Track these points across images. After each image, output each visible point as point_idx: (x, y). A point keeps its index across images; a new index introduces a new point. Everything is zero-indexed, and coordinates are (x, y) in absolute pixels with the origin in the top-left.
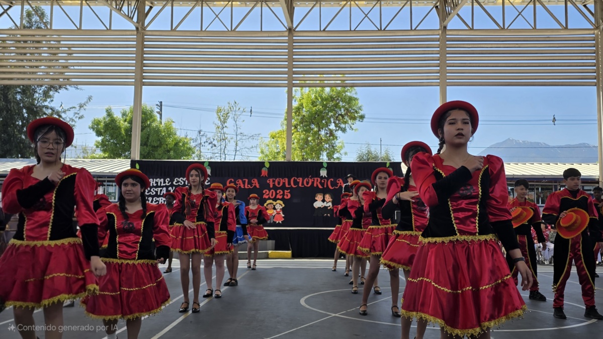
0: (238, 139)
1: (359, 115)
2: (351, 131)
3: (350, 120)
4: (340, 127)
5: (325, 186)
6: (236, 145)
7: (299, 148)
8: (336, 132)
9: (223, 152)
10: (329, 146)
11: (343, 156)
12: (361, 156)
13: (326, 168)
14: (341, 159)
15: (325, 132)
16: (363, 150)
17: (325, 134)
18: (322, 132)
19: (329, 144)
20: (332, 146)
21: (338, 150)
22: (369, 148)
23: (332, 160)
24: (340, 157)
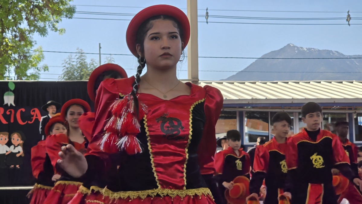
1: (66, 7)
2: (53, 32)
3: (53, 14)
4: (35, 26)
5: (12, 121)
8: (31, 35)
10: (20, 56)
11: (42, 71)
12: (70, 71)
13: (14, 92)
14: (38, 78)
15: (12, 34)
16: (73, 62)
17: (13, 36)
18: (7, 34)
19: (19, 54)
20: (24, 57)
21: (34, 63)
22: (82, 59)
23: (23, 78)
24: (38, 74)
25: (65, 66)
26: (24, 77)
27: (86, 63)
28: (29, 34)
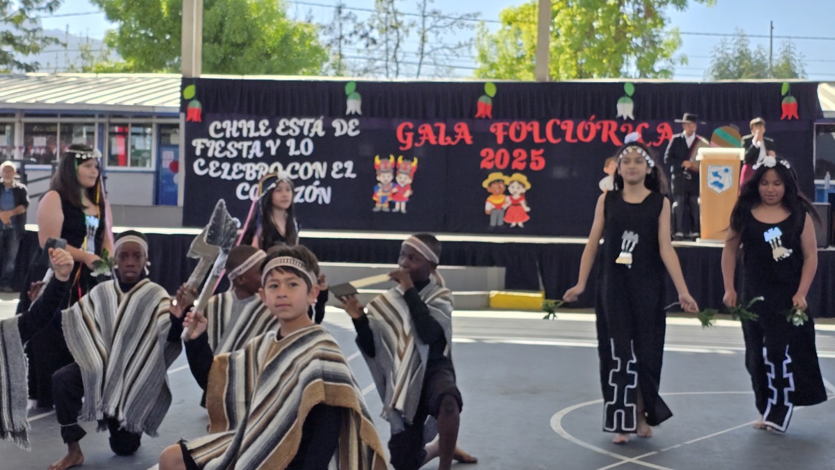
0: (428, 26)
2: (697, 3)
6: (423, 40)
7: (570, 46)
8: (662, 8)
9: (393, 57)
10: (644, 42)
11: (679, 65)
12: (723, 64)
13: (634, 98)
14: (672, 74)
15: (633, 8)
16: (729, 49)
17: (634, 11)
18: (626, 9)
19: (643, 37)
20: (650, 43)
21: (665, 52)
22: (743, 45)
23: (648, 75)
24: (670, 69)
25: (715, 56)
26: (649, 73)
27: (748, 52)
28: (660, 6)
